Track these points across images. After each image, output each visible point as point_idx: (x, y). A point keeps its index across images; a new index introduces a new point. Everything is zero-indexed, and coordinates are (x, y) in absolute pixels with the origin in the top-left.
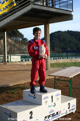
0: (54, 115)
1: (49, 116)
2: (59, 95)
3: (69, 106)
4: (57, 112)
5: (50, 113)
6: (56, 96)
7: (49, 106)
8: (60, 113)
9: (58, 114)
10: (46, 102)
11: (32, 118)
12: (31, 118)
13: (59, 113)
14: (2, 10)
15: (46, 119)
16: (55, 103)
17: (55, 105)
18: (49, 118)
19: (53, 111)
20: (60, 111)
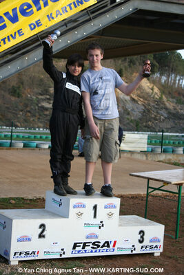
0: (98, 246)
1: (85, 245)
2: (115, 207)
3: (142, 237)
4: (107, 242)
5: (87, 237)
6: (106, 207)
7: (85, 224)
8: (114, 246)
9: (108, 246)
10: (80, 214)
11: (44, 236)
12: (41, 236)
13: (111, 245)
14: (53, 15)
15: (77, 249)
16: (101, 222)
17: (101, 225)
18: (83, 248)
19: (97, 237)
20: (115, 242)
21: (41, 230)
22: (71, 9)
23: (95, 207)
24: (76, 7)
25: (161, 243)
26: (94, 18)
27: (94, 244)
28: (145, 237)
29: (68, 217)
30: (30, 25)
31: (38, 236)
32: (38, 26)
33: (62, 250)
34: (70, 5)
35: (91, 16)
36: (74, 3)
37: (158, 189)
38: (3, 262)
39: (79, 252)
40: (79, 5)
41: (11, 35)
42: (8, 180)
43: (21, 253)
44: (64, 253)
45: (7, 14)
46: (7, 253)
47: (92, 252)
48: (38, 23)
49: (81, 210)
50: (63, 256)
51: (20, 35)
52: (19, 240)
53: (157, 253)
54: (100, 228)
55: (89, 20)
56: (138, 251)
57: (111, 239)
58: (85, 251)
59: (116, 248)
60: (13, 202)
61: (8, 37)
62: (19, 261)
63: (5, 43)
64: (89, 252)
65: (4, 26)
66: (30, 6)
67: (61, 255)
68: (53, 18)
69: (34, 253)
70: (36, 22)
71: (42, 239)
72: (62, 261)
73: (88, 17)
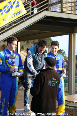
14: (6, 19)
22: (15, 16)
24: (17, 15)
26: (26, 20)
34: (14, 14)
35: (24, 19)
36: (16, 13)
40: (18, 14)
55: (24, 21)
73: (23, 20)
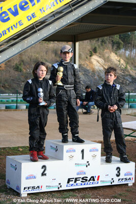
0: (86, 180)
1: (76, 180)
2: (97, 150)
3: (119, 172)
4: (93, 177)
5: (78, 174)
6: (91, 151)
7: (76, 164)
8: (98, 180)
9: (94, 180)
10: (71, 157)
11: (45, 175)
12: (43, 174)
13: (96, 179)
14: (44, 9)
15: (71, 183)
16: (88, 162)
17: (88, 165)
18: (75, 182)
19: (85, 173)
20: (99, 177)
21: (43, 170)
23: (83, 151)
24: (61, 2)
25: (133, 176)
26: (75, 9)
27: (83, 179)
28: (120, 172)
29: (63, 160)
30: (27, 17)
31: (41, 175)
32: (34, 17)
33: (60, 184)
34: (57, 1)
35: (73, 8)
37: (129, 135)
38: (17, 195)
39: (72, 185)
40: (63, 1)
41: (14, 25)
42: (16, 134)
43: (29, 188)
44: (61, 187)
45: (10, 10)
46: (19, 188)
47: (81, 185)
48: (33, 16)
49: (72, 154)
50: (60, 189)
51: (20, 25)
52: (27, 178)
53: (130, 183)
54: (87, 166)
55: (72, 11)
56: (116, 183)
57: (95, 175)
58: (77, 184)
59: (99, 181)
60: (21, 150)
61: (12, 27)
62: (28, 194)
63: (9, 31)
64: (79, 185)
65: (8, 19)
66: (27, 3)
67: (59, 188)
68: (44, 11)
69: (38, 187)
70: (32, 15)
71: (44, 177)
72: (60, 193)
73: (71, 9)
